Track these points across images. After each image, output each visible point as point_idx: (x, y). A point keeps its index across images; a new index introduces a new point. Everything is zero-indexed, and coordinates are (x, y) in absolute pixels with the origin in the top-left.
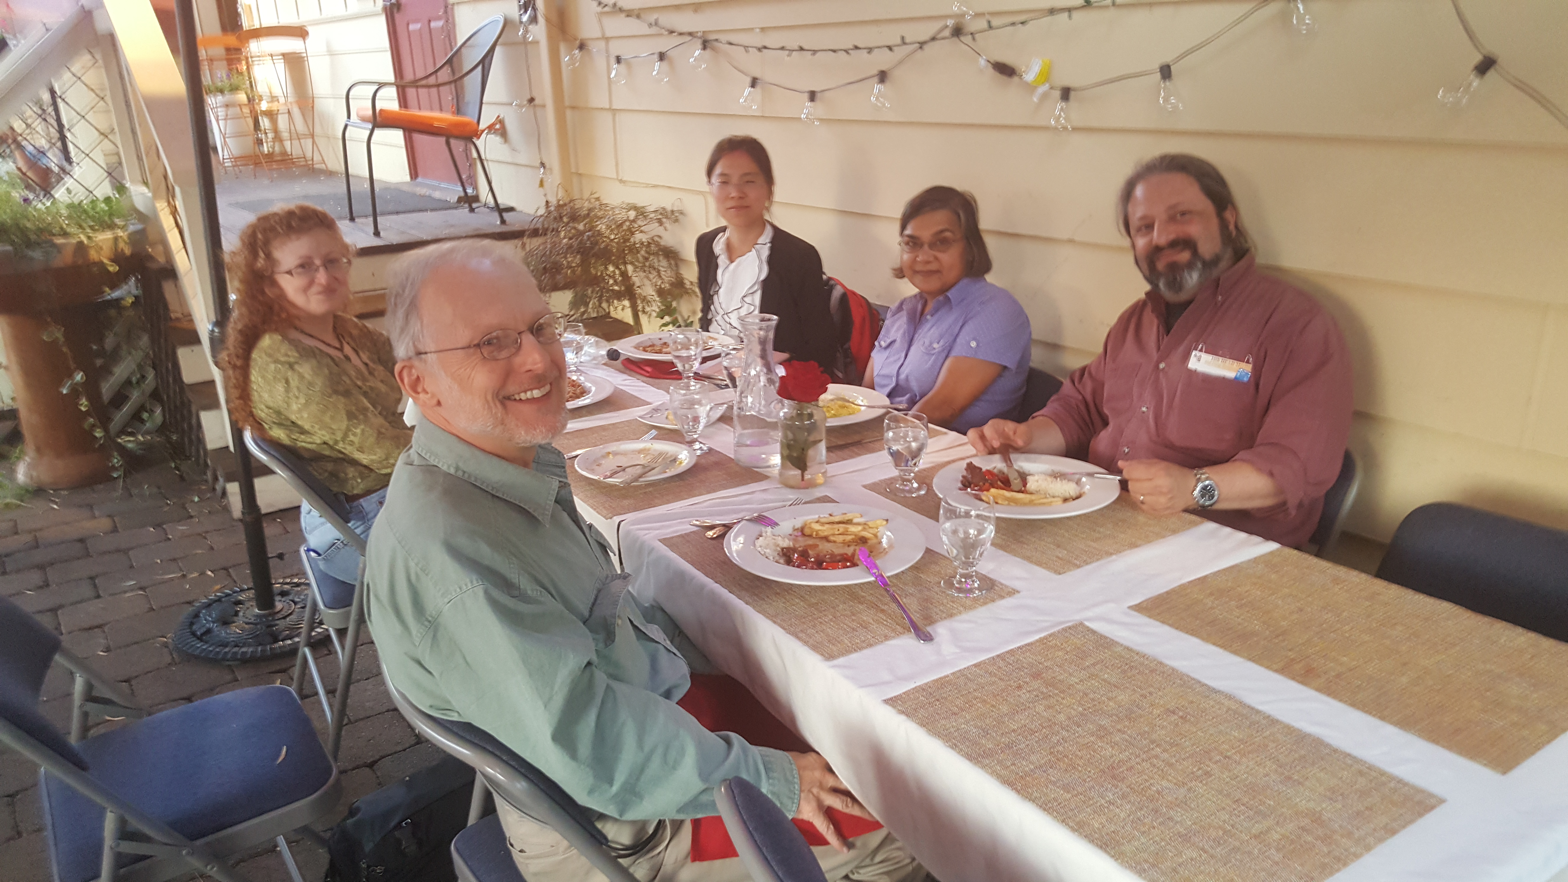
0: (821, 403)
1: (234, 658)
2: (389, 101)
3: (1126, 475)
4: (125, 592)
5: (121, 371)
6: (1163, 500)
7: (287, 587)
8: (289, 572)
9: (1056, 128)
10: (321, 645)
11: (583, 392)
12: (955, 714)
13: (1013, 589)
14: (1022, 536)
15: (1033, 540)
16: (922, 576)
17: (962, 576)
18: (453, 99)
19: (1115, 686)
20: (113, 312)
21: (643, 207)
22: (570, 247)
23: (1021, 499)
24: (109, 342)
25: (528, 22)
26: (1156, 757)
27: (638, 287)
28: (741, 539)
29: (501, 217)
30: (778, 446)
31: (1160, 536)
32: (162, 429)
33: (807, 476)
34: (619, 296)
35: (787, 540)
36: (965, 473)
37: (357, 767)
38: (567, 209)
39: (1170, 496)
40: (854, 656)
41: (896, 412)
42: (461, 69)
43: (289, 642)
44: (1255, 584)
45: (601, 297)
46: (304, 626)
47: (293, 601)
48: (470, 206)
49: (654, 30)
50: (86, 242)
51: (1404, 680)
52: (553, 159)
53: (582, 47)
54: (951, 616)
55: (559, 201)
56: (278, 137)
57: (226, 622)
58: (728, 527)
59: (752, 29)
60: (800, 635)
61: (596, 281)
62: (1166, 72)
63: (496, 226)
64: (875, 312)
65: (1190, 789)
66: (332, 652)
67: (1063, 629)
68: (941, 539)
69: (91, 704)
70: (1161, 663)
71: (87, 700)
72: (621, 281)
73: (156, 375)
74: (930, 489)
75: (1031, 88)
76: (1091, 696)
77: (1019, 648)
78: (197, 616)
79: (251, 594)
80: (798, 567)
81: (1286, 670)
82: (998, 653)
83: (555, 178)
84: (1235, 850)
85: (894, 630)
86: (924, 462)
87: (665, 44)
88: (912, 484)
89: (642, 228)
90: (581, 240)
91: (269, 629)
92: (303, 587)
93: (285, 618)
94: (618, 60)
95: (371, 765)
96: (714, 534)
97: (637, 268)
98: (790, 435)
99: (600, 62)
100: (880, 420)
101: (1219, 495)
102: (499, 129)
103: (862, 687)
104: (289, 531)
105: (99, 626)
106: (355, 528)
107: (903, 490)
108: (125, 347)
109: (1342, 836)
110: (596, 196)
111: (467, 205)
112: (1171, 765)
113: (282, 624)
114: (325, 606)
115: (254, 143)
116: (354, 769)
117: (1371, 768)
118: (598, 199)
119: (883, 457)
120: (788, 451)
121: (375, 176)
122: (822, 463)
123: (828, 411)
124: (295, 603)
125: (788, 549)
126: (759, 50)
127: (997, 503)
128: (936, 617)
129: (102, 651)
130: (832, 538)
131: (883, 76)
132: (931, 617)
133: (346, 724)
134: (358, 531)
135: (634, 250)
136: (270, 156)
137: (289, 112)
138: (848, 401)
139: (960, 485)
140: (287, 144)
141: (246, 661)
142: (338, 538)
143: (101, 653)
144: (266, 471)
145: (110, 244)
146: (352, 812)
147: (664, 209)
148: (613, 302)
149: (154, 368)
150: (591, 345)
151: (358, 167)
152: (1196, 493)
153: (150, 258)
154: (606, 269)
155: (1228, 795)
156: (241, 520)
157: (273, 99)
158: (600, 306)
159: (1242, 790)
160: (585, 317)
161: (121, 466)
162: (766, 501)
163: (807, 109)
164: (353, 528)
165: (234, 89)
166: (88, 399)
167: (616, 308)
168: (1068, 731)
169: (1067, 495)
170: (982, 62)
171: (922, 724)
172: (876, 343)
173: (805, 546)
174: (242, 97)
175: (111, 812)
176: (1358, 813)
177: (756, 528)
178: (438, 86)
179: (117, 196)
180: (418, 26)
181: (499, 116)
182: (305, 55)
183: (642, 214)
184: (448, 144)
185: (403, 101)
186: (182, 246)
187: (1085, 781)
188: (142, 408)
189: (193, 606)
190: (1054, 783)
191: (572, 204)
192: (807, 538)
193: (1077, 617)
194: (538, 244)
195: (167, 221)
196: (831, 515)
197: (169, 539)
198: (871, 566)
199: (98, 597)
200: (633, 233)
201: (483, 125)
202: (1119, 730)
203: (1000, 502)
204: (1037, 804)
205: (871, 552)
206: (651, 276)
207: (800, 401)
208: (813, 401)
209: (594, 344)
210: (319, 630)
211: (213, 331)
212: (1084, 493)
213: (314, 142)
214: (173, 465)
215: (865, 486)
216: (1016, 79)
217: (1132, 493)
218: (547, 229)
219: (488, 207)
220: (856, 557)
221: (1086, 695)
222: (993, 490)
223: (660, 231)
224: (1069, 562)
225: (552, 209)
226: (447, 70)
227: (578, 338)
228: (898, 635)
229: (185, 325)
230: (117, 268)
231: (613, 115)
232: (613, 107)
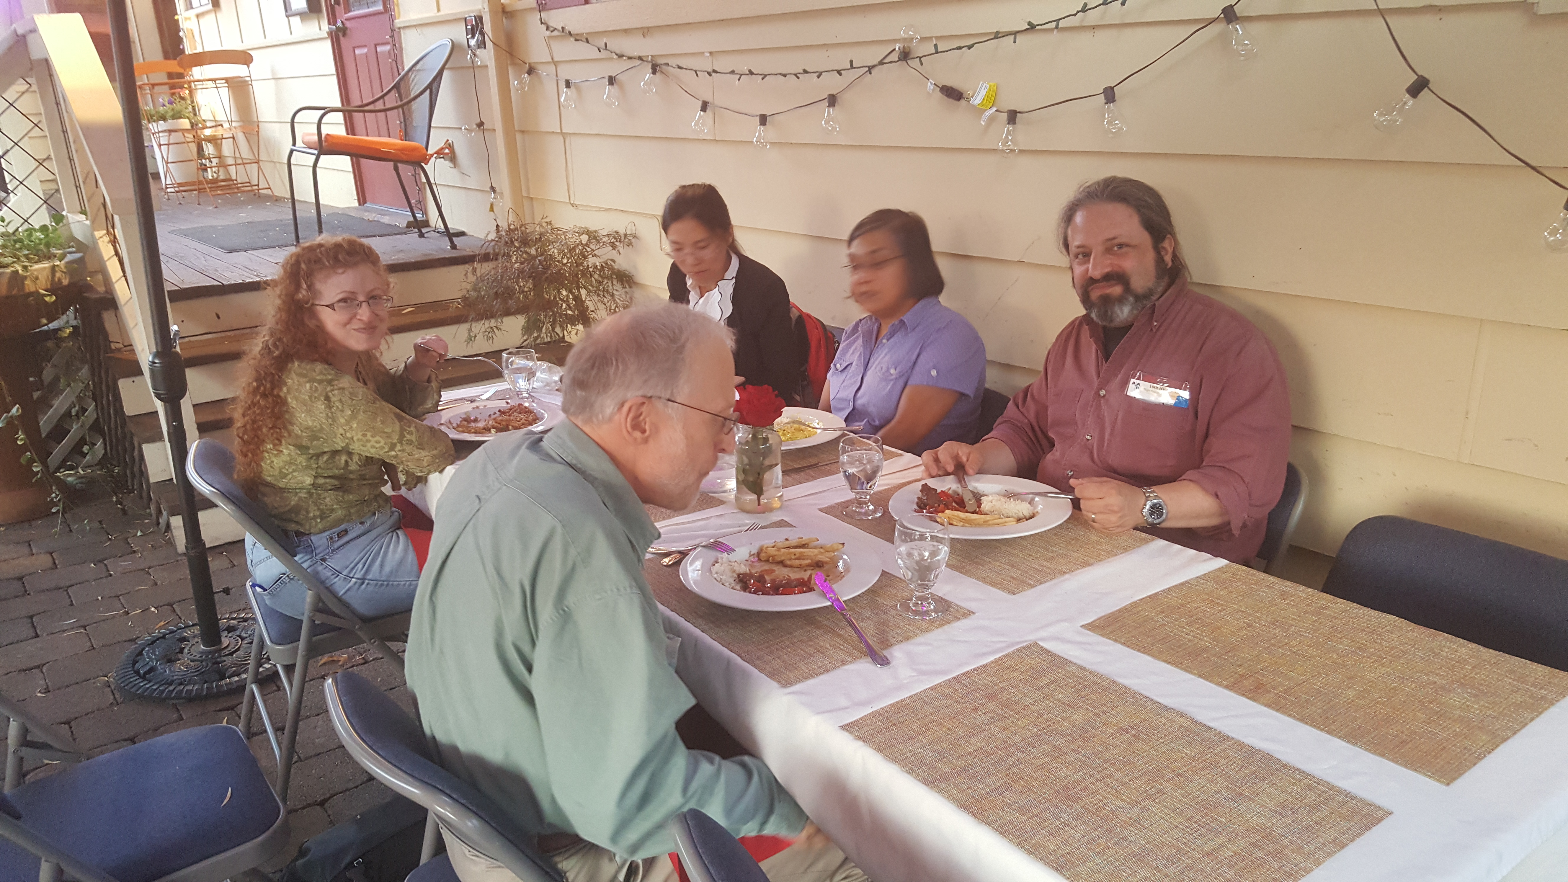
0: (776, 427)
1: (179, 695)
2: (335, 126)
3: (1078, 494)
4: (64, 631)
5: (60, 404)
6: (1113, 518)
7: (235, 622)
8: (236, 608)
9: (1003, 151)
10: (268, 681)
11: (536, 419)
12: (912, 738)
13: (968, 610)
14: (977, 557)
15: (988, 560)
16: (877, 598)
17: (918, 598)
18: (401, 122)
19: (1069, 706)
20: (50, 344)
21: (595, 231)
22: (521, 271)
23: (976, 519)
24: (48, 374)
25: (477, 47)
26: (1110, 776)
27: (593, 311)
28: (698, 564)
29: (452, 242)
30: (733, 471)
31: (1111, 554)
32: (102, 463)
33: (764, 501)
34: (573, 321)
35: (743, 566)
36: (920, 495)
37: (308, 806)
38: (517, 234)
39: (1120, 515)
40: (811, 682)
41: (852, 435)
42: (408, 92)
43: (236, 679)
44: (1204, 600)
45: (554, 322)
46: (252, 662)
47: (239, 636)
48: (420, 231)
49: (604, 54)
50: (20, 272)
51: (1351, 693)
52: (504, 183)
53: (531, 71)
54: (908, 639)
55: (509, 225)
56: (222, 164)
57: (171, 661)
58: (684, 554)
59: (703, 53)
60: (757, 662)
61: (550, 305)
62: (1110, 95)
63: (445, 251)
64: (830, 335)
65: (1143, 809)
66: (280, 688)
67: (1017, 650)
68: (897, 561)
69: (28, 749)
70: (1114, 682)
71: (22, 745)
72: (574, 305)
73: (96, 405)
74: (886, 512)
75: (979, 111)
76: (1046, 717)
77: (974, 669)
78: (140, 653)
79: (196, 630)
80: (755, 593)
81: (1235, 686)
82: (954, 675)
83: (505, 202)
84: (1190, 868)
85: (850, 655)
86: (881, 484)
87: (615, 68)
88: (868, 507)
89: (596, 252)
90: (533, 264)
91: (216, 666)
92: (251, 622)
93: (231, 654)
94: (568, 84)
95: (322, 804)
96: (670, 561)
97: (591, 292)
98: (746, 460)
99: (550, 86)
100: (835, 441)
101: (1167, 513)
102: (449, 153)
103: (819, 713)
104: (236, 564)
105: (39, 667)
106: (302, 563)
107: (860, 513)
108: (63, 382)
109: (1293, 852)
110: (548, 220)
111: (416, 230)
112: (1124, 784)
113: (228, 660)
114: (272, 641)
115: (198, 169)
116: (304, 808)
117: (1320, 781)
118: (549, 223)
119: (839, 480)
120: (743, 476)
121: (321, 202)
122: (780, 487)
123: (784, 435)
124: (243, 639)
125: (745, 575)
126: (709, 74)
127: (952, 524)
128: (892, 640)
129: (40, 692)
130: (788, 562)
131: (832, 100)
132: (888, 640)
133: (296, 762)
134: (305, 565)
135: (586, 273)
136: (214, 181)
137: (233, 138)
138: (805, 425)
139: (916, 507)
140: (232, 169)
141: (192, 699)
142: (284, 572)
143: (39, 695)
144: (209, 505)
145: (47, 273)
146: (302, 853)
147: (617, 232)
148: (567, 326)
149: (95, 399)
150: (544, 371)
151: (304, 192)
152: (1146, 511)
153: (90, 288)
154: (559, 293)
155: (1180, 814)
156: (184, 554)
157: (218, 125)
158: (553, 330)
159: (1194, 807)
160: (538, 341)
161: (59, 500)
162: (723, 527)
163: (758, 132)
164: (300, 562)
165: (177, 116)
166: (25, 432)
167: (570, 332)
168: (1023, 752)
169: (1021, 515)
170: (930, 86)
171: (880, 749)
172: (832, 365)
173: (762, 571)
174: (185, 123)
175: (46, 861)
176: (1307, 828)
177: (712, 554)
178: (385, 110)
179: (53, 224)
180: (365, 50)
181: (448, 140)
182: (248, 79)
183: (595, 238)
184: (396, 169)
185: (351, 127)
186: (122, 274)
187: (1040, 802)
188: (82, 441)
189: (136, 643)
190: (1010, 806)
191: (523, 229)
192: (763, 563)
193: (1031, 638)
194: (488, 269)
195: (106, 250)
196: (787, 540)
197: (111, 575)
198: (827, 592)
199: (37, 636)
200: (585, 257)
201: (431, 151)
202: (1074, 750)
203: (954, 523)
204: (993, 828)
205: (828, 576)
206: (605, 300)
207: (754, 426)
208: (769, 425)
209: (547, 370)
210: (267, 666)
211: (154, 363)
212: (1037, 512)
213: (259, 168)
214: (114, 499)
215: (821, 510)
216: (963, 102)
217: (1084, 512)
218: (498, 254)
219: (438, 232)
220: (812, 582)
221: (1041, 715)
222: (947, 511)
223: (613, 254)
224: (1023, 582)
225: (503, 233)
226: (394, 94)
227: (530, 364)
228: (855, 659)
229: (126, 355)
230: (54, 298)
231: (564, 139)
232: (564, 131)
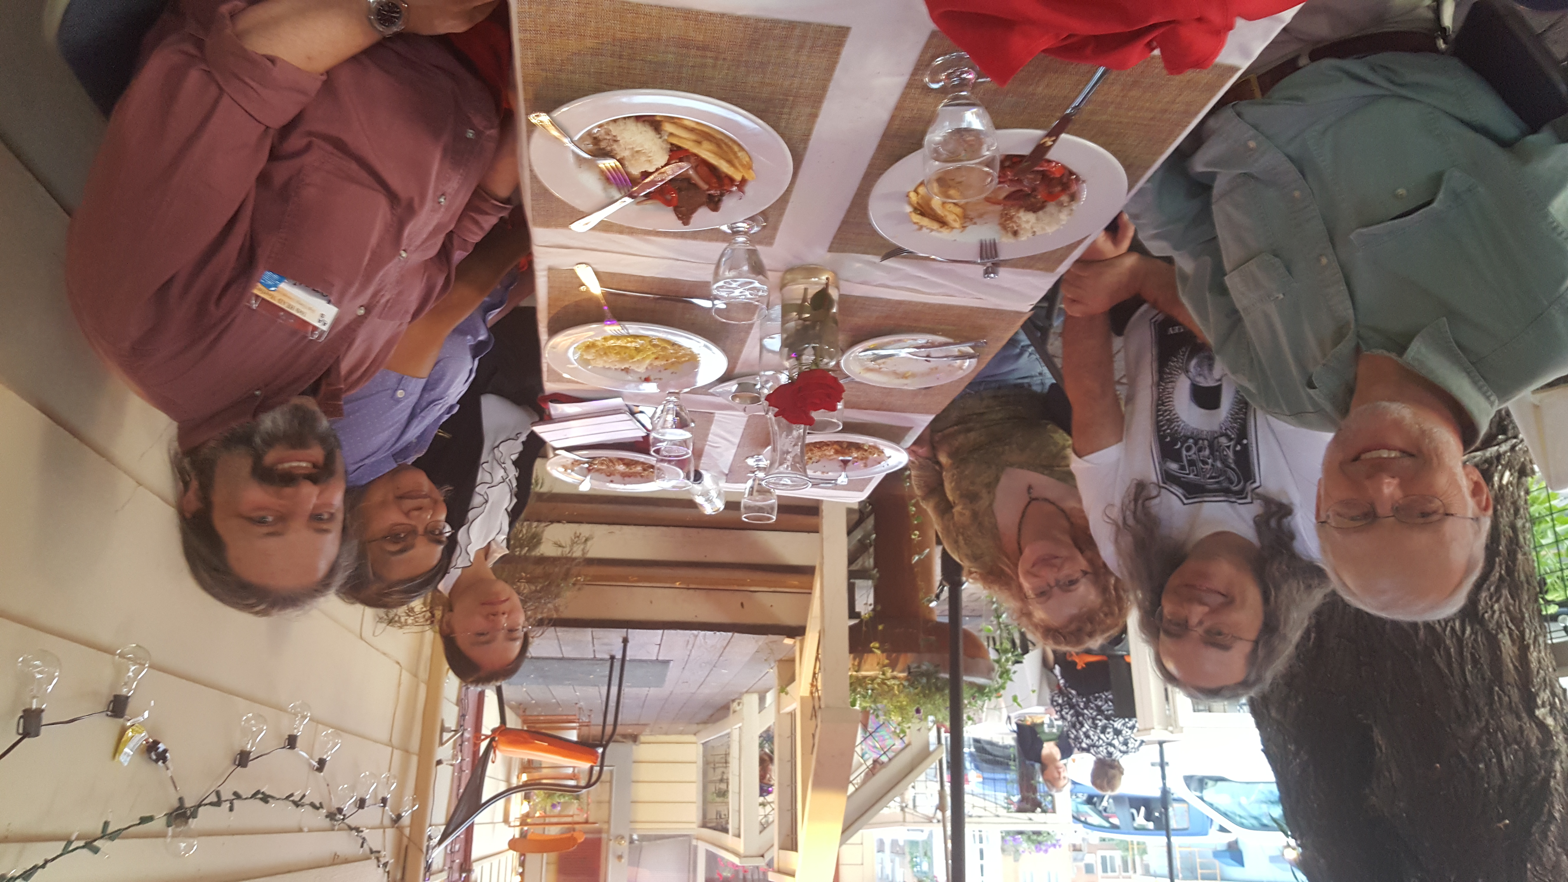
230: (872, 645)
231: (390, 740)
232: (390, 749)
